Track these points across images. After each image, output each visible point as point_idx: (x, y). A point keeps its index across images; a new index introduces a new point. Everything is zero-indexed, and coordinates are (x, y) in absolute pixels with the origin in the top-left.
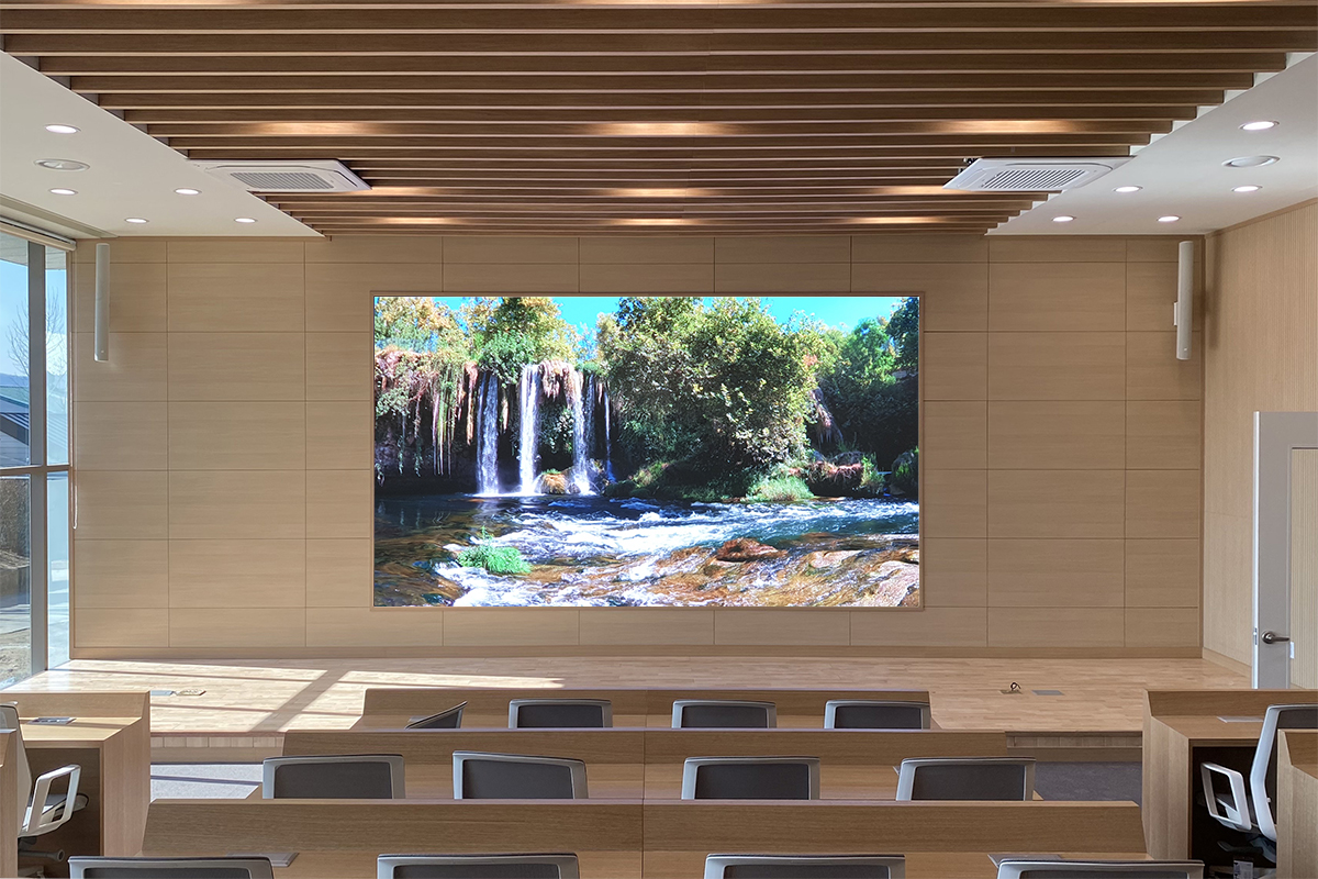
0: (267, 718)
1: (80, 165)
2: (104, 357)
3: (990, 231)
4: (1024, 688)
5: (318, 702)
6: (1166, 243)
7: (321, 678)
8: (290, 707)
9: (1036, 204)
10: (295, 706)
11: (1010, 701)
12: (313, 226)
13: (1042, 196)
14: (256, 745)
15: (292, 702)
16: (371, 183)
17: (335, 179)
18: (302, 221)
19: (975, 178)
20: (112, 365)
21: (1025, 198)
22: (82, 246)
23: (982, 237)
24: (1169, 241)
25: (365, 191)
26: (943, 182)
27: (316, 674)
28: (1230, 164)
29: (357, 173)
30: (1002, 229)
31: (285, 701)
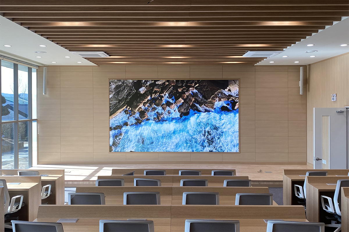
0: (87, 177)
1: (45, 52)
2: (45, 94)
3: (255, 65)
4: (263, 171)
5: (97, 174)
6: (297, 67)
7: (97, 169)
8: (91, 175)
9: (265, 59)
10: (92, 175)
11: (259, 174)
12: (95, 64)
13: (266, 58)
14: (84, 183)
15: (92, 174)
16: (110, 56)
17: (102, 55)
18: (93, 62)
19: (248, 55)
20: (47, 96)
21: (262, 59)
22: (40, 68)
23: (254, 66)
24: (298, 67)
25: (108, 57)
26: (242, 55)
27: (96, 168)
28: (307, 52)
29: (107, 53)
30: (258, 64)
31: (90, 174)
